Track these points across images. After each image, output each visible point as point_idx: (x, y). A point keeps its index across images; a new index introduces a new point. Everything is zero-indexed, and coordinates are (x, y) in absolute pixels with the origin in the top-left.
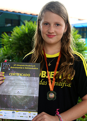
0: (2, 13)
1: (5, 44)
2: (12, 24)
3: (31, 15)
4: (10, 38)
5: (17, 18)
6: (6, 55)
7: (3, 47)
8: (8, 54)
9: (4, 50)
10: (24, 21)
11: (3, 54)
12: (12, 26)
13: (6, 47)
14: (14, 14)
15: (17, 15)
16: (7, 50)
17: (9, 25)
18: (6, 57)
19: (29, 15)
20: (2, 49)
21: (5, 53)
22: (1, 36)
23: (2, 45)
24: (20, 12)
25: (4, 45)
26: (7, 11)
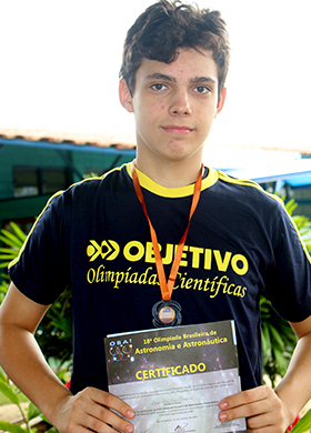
2: (39, 186)
3: (113, 150)
5: (60, 163)
12: (40, 193)
14: (49, 150)
15: (59, 151)
17: (29, 191)
19: (104, 147)
20: (4, 287)
22: (1, 238)
24: (68, 138)
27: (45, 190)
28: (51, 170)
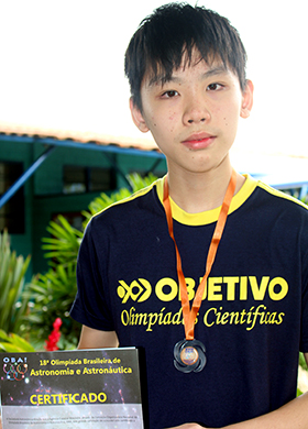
0: (52, 147)
1: (61, 260)
2: (86, 183)
3: (154, 154)
4: (78, 237)
5: (106, 164)
6: (65, 297)
7: (55, 270)
8: (71, 294)
9: (59, 279)
10: (129, 177)
11: (54, 293)
12: (87, 191)
13: (66, 269)
14: (96, 152)
15: (106, 154)
16: (68, 278)
17: (77, 188)
18: (65, 303)
20: (51, 275)
21: (63, 289)
22: (49, 230)
23: (51, 264)
24: (114, 142)
25: (58, 263)
26: (70, 139)
27: (91, 187)
28: (98, 170)
